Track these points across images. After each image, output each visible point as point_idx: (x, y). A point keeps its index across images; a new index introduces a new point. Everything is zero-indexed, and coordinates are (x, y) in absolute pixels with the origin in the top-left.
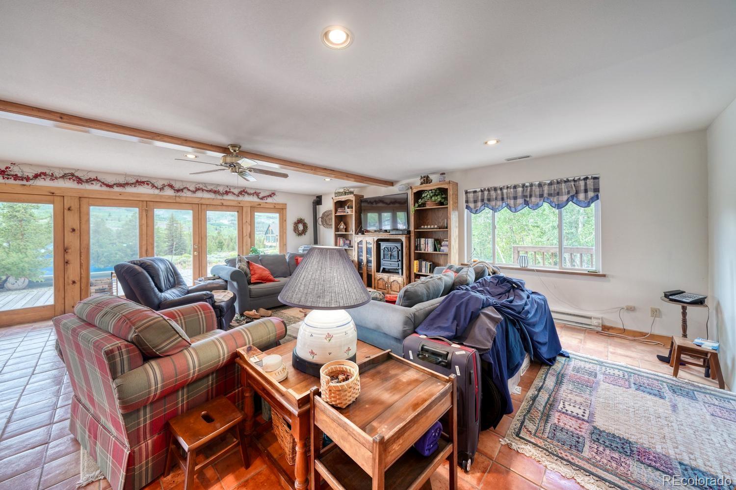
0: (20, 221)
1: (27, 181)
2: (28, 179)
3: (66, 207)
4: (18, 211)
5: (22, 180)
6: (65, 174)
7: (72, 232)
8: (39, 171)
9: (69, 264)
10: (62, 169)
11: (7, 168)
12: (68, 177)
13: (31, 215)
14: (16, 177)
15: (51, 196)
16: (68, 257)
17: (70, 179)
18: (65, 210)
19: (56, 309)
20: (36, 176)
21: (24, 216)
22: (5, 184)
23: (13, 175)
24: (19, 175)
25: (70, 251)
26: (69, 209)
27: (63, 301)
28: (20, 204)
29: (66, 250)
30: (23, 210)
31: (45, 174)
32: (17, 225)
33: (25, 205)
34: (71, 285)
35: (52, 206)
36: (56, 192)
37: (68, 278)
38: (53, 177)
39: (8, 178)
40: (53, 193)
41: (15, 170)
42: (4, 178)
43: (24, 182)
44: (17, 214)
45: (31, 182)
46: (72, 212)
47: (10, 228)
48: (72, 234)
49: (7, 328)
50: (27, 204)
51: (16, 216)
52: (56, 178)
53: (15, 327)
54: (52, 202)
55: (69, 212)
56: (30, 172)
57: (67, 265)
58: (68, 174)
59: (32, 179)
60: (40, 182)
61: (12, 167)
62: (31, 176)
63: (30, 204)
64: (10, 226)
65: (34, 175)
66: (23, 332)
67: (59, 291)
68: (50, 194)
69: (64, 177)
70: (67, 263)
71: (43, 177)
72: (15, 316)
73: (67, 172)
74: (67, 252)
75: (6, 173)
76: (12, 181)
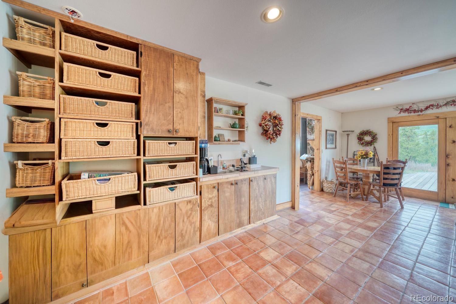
0: (408, 137)
1: (421, 112)
2: (421, 111)
3: (448, 125)
4: (408, 132)
5: (418, 112)
6: (448, 102)
7: (452, 143)
8: (428, 104)
9: (450, 166)
10: (445, 99)
11: (410, 107)
12: (450, 104)
13: (414, 133)
14: (415, 111)
15: (437, 119)
16: (449, 161)
17: (451, 105)
18: (447, 128)
19: (439, 196)
20: (427, 108)
21: (410, 134)
22: (409, 116)
23: (413, 110)
24: (417, 109)
25: (450, 157)
26: (450, 127)
27: (444, 191)
28: (408, 127)
29: (447, 156)
30: (410, 131)
31: (432, 105)
32: (407, 139)
33: (411, 127)
34: (451, 182)
35: (437, 125)
36: (440, 116)
37: (449, 176)
38: (438, 106)
39: (410, 113)
40: (438, 117)
41: (415, 107)
42: (408, 113)
43: (420, 113)
44: (407, 133)
45: (423, 112)
46: (453, 128)
47: (403, 141)
48: (453, 144)
49: (409, 198)
50: (412, 127)
51: (406, 134)
52: (441, 106)
53: (413, 198)
54: (438, 123)
55: (450, 129)
56: (422, 106)
57: (448, 167)
58: (449, 101)
59: (424, 111)
60: (429, 111)
61: (412, 106)
62: (423, 108)
63: (414, 127)
64: (403, 140)
65: (425, 107)
66: (419, 203)
67: (441, 183)
68: (436, 118)
69: (446, 105)
70: (448, 165)
71: (431, 107)
72: (413, 192)
73: (449, 100)
74: (448, 158)
75: (409, 110)
76: (413, 114)
